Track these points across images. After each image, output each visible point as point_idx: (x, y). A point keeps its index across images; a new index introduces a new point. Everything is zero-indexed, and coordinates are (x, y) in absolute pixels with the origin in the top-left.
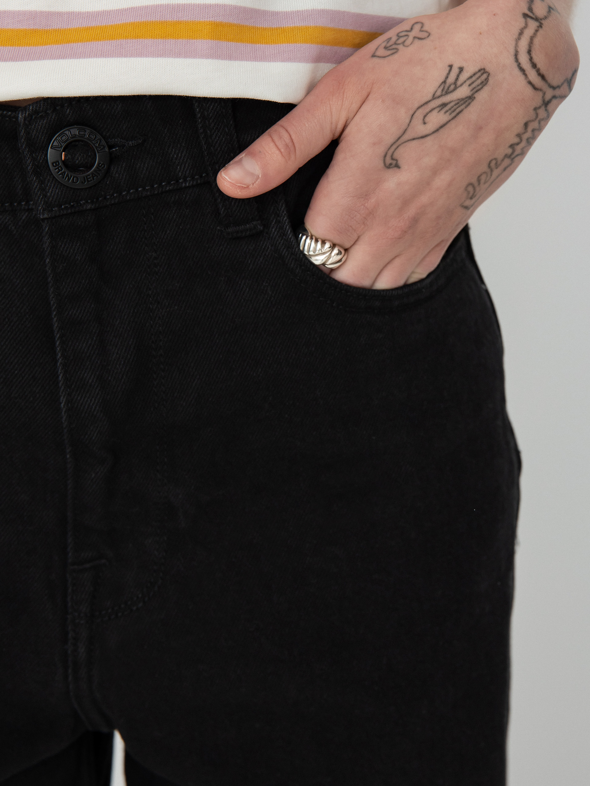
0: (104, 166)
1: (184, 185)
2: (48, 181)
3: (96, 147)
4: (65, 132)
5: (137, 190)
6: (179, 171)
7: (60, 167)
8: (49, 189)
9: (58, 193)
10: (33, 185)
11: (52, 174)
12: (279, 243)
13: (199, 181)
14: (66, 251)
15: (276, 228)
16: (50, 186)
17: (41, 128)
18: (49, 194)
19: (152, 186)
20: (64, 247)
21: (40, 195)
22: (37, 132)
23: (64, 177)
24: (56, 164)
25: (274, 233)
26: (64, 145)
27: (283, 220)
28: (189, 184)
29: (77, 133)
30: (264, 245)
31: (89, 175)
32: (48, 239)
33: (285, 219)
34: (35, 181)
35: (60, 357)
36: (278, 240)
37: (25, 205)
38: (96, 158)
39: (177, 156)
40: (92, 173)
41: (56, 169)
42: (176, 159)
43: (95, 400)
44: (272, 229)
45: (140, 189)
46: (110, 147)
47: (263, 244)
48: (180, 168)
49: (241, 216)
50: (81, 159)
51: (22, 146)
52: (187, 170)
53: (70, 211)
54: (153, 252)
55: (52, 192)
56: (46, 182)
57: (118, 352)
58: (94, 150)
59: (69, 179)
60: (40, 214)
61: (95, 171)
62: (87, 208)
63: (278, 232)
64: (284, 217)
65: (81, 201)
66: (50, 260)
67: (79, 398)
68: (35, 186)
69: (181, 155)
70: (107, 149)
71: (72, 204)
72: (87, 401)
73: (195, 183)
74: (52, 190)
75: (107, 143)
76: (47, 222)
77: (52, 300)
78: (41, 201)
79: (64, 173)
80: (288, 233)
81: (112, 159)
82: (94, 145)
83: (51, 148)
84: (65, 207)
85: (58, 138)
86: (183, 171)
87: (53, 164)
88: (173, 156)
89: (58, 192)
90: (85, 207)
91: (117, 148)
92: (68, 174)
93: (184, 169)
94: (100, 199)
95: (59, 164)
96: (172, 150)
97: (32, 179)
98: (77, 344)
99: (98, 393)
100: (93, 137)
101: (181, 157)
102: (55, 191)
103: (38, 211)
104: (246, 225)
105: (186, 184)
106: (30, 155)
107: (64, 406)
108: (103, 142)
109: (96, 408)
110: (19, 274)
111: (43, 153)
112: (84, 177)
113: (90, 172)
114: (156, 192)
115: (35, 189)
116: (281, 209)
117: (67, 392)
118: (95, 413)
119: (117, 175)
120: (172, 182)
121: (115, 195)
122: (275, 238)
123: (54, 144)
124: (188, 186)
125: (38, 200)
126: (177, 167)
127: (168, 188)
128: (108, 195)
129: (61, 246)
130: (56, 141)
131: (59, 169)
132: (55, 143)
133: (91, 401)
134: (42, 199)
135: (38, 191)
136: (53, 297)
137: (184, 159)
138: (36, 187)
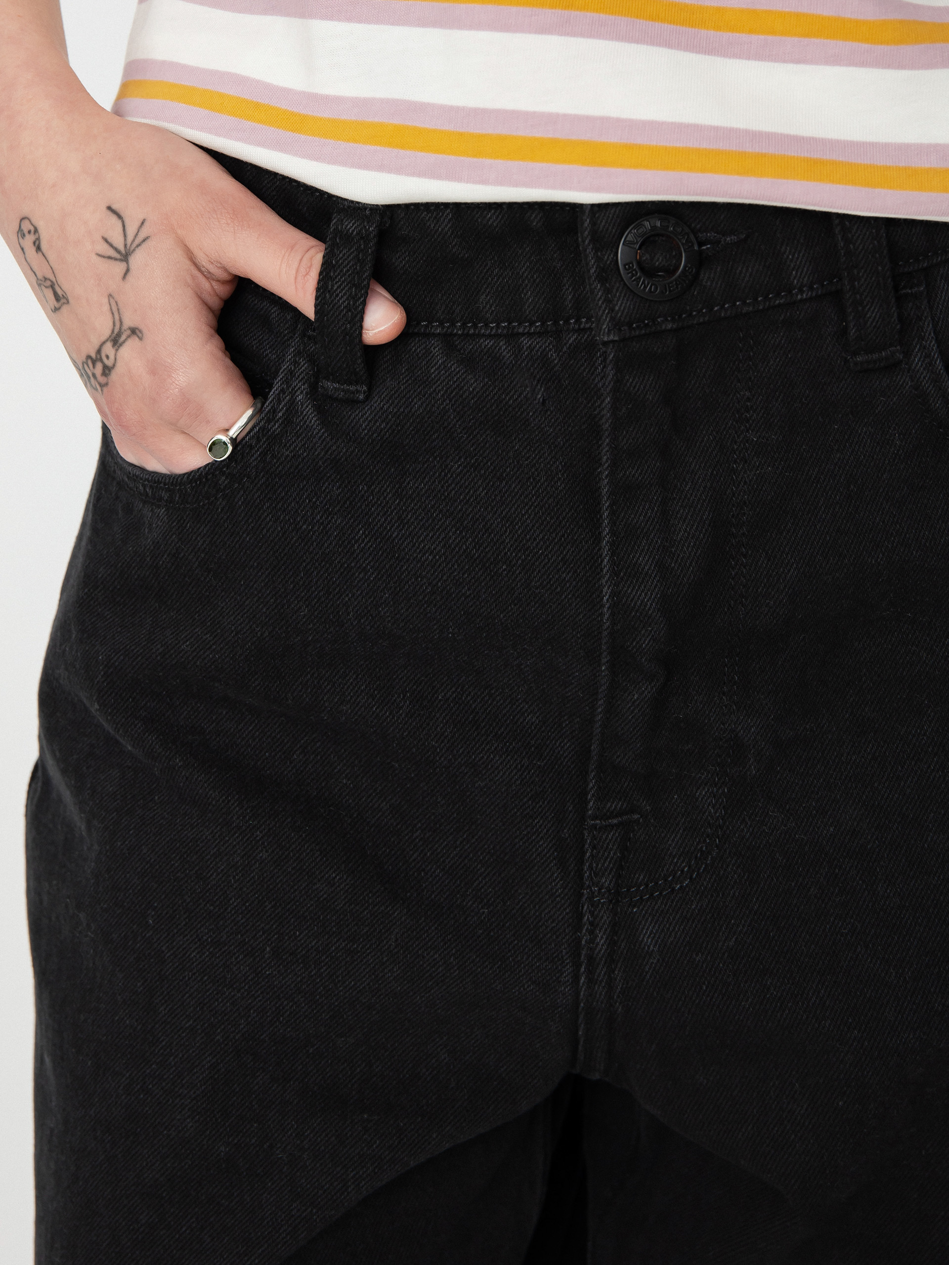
0: (692, 270)
1: (799, 297)
2: (617, 290)
3: (683, 244)
4: (643, 223)
5: (735, 304)
6: (795, 278)
7: (635, 270)
8: (618, 301)
9: (629, 307)
10: (596, 296)
11: (622, 280)
12: (924, 378)
13: (820, 292)
14: (634, 388)
15: (921, 356)
16: (620, 296)
17: (613, 217)
18: (617, 308)
19: (756, 299)
20: (632, 382)
21: (606, 308)
22: (606, 222)
23: (638, 285)
24: (629, 266)
25: (918, 363)
26: (640, 240)
27: (930, 346)
28: (807, 295)
29: (658, 224)
30: (902, 381)
31: (671, 282)
32: (612, 369)
33: (932, 344)
34: (599, 290)
35: (608, 534)
36: (922, 373)
37: (575, 323)
38: (682, 259)
39: (793, 256)
40: (676, 280)
41: (628, 273)
42: (791, 261)
43: (652, 594)
44: (915, 357)
45: (738, 303)
46: (700, 244)
47: (901, 378)
48: (796, 274)
49: (877, 341)
50: (662, 260)
51: (584, 241)
52: (804, 277)
53: (643, 332)
54: (746, 390)
55: (621, 306)
56: (614, 291)
57: (686, 529)
58: (679, 248)
59: (645, 287)
60: (603, 335)
61: (679, 276)
62: (667, 328)
63: (923, 361)
64: (931, 342)
65: (659, 317)
66: (611, 400)
67: (629, 591)
68: (599, 296)
69: (799, 255)
70: (696, 248)
71: (646, 322)
72: (640, 595)
73: (814, 294)
74: (622, 303)
75: (697, 238)
76: (613, 346)
77: (605, 455)
78: (606, 317)
79: (640, 278)
80: (937, 363)
81: (700, 261)
82: (680, 242)
83: (623, 244)
84: (637, 326)
85: (633, 231)
86: (800, 277)
87: (625, 266)
88: (788, 257)
89: (630, 304)
90: (663, 327)
91: (709, 246)
92: (644, 281)
93: (801, 274)
94: (684, 316)
95: (633, 266)
96: (786, 249)
97: (595, 287)
98: (633, 516)
99: (656, 585)
100: (679, 230)
101: (798, 258)
102: (626, 304)
103: (601, 330)
104: (881, 353)
105: (802, 295)
106: (594, 254)
107: (608, 600)
108: (692, 237)
109: (651, 604)
110: (553, 420)
111: (612, 251)
112: (665, 285)
113: (674, 278)
114: (761, 307)
115: (599, 300)
116: (927, 330)
117: (613, 582)
118: (650, 612)
119: (709, 283)
120: (782, 294)
121: (704, 311)
122: (918, 371)
123: (628, 239)
124: (805, 299)
125: (602, 315)
126: (792, 272)
127: (777, 302)
128: (695, 311)
129: (628, 381)
130: (630, 235)
131: (633, 274)
132: (630, 238)
133: (646, 595)
134: (608, 313)
135: (603, 303)
136: (608, 451)
137: (801, 261)
138: (601, 298)
